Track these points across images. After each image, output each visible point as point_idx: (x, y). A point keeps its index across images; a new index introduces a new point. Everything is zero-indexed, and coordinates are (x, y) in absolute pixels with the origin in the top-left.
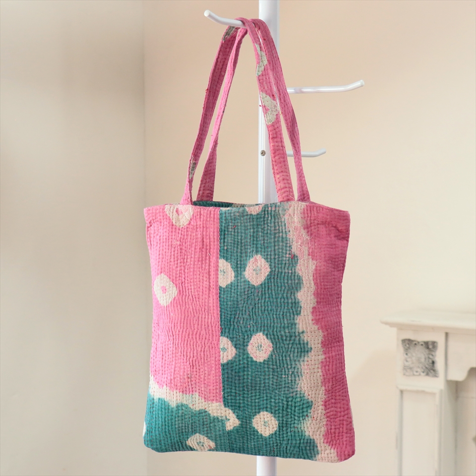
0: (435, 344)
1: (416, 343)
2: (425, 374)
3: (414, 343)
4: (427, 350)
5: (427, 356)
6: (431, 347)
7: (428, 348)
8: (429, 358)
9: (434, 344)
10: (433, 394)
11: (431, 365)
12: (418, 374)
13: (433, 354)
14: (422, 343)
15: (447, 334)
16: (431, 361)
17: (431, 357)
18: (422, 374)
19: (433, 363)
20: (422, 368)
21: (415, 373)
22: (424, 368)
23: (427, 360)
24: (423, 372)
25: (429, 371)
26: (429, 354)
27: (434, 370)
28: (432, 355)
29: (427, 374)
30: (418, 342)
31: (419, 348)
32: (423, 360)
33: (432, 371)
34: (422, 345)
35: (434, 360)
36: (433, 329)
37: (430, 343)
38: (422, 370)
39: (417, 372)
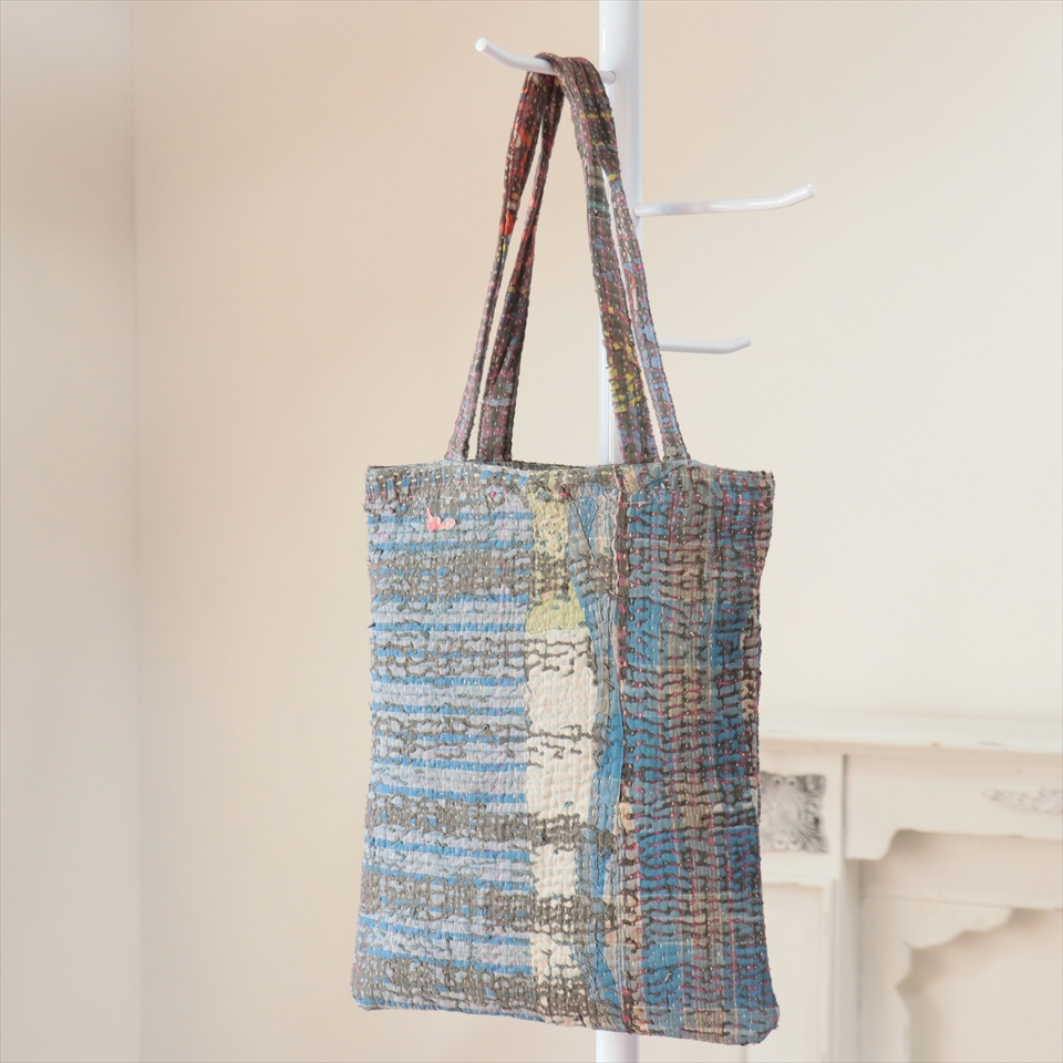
0: (821, 781)
1: (780, 779)
2: (799, 846)
3: (775, 779)
4: (803, 796)
5: (802, 808)
6: (811, 787)
7: (805, 790)
8: (807, 811)
9: (818, 781)
10: (816, 890)
11: (813, 827)
12: (782, 847)
13: (816, 801)
14: (793, 780)
15: (846, 758)
16: (811, 819)
17: (811, 808)
18: (792, 847)
19: (817, 821)
20: (792, 833)
21: (777, 846)
22: (797, 833)
23: (803, 816)
24: (795, 843)
25: (808, 839)
26: (807, 803)
27: (819, 839)
28: (814, 805)
29: (804, 847)
30: (784, 778)
31: (785, 789)
32: (793, 816)
33: (814, 840)
34: (792, 783)
35: (817, 815)
36: (817, 747)
37: (809, 780)
38: (793, 839)
39: (780, 842)
